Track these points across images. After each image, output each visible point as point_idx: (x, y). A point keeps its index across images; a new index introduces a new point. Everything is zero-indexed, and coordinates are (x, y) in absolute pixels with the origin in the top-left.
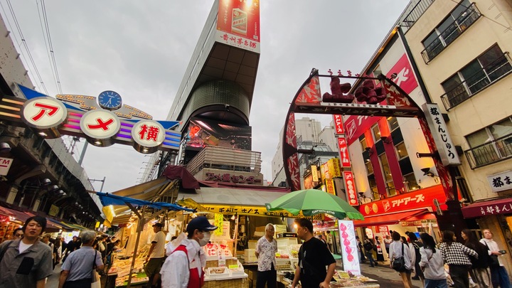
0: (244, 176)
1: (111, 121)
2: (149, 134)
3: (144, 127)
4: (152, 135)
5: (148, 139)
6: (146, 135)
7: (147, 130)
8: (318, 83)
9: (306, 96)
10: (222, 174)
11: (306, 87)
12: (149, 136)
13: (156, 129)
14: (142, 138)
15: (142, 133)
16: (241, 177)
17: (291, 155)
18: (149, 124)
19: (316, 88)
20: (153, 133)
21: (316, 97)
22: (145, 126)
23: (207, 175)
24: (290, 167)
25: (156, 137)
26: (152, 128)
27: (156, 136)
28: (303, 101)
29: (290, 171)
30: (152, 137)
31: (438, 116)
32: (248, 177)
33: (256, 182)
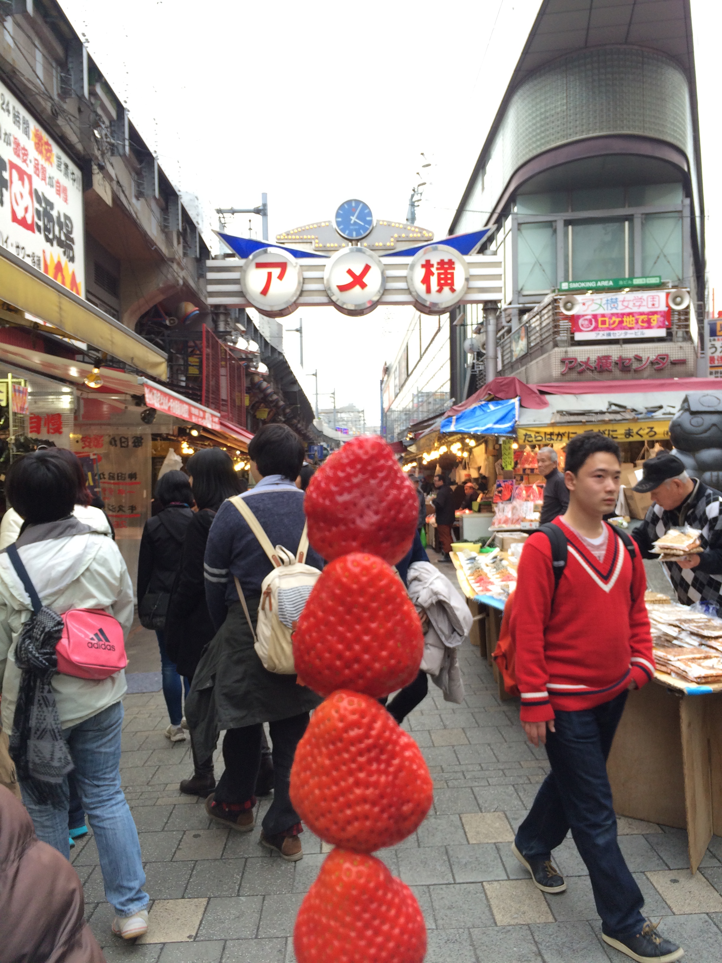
0: (644, 356)
1: (367, 268)
2: (439, 279)
3: (428, 265)
4: (446, 279)
5: (440, 291)
6: (434, 283)
7: (434, 270)
10: (593, 357)
12: (439, 284)
13: (451, 263)
14: (428, 291)
15: (426, 280)
16: (638, 359)
18: (435, 255)
20: (446, 274)
22: (428, 262)
23: (563, 361)
25: (452, 284)
26: (442, 263)
27: (452, 279)
30: (446, 284)
32: (653, 357)
33: (674, 363)
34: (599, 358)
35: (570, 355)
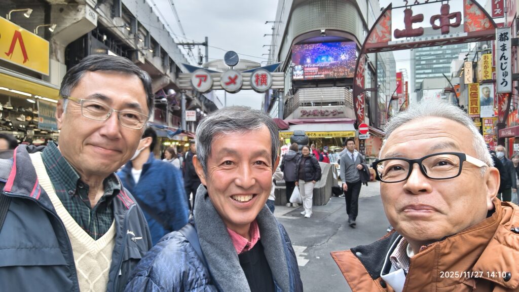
1: (236, 77)
2: (262, 81)
3: (257, 76)
4: (264, 81)
5: (261, 85)
6: (259, 82)
7: (260, 77)
8: (390, 19)
9: (377, 36)
10: (312, 110)
11: (378, 26)
12: (262, 83)
13: (266, 75)
15: (257, 81)
16: (327, 111)
17: (359, 94)
18: (260, 72)
19: (388, 25)
20: (264, 79)
21: (387, 35)
23: (301, 112)
24: (357, 104)
25: (265, 83)
26: (262, 75)
28: (373, 42)
29: (357, 107)
31: (506, 42)
32: (332, 111)
33: (339, 113)
34: (314, 111)
35: (304, 109)
